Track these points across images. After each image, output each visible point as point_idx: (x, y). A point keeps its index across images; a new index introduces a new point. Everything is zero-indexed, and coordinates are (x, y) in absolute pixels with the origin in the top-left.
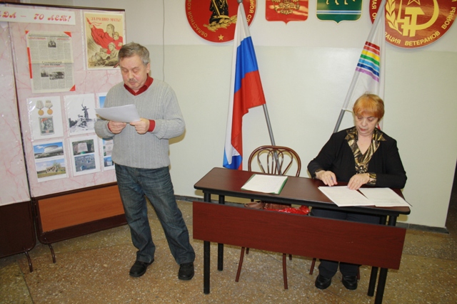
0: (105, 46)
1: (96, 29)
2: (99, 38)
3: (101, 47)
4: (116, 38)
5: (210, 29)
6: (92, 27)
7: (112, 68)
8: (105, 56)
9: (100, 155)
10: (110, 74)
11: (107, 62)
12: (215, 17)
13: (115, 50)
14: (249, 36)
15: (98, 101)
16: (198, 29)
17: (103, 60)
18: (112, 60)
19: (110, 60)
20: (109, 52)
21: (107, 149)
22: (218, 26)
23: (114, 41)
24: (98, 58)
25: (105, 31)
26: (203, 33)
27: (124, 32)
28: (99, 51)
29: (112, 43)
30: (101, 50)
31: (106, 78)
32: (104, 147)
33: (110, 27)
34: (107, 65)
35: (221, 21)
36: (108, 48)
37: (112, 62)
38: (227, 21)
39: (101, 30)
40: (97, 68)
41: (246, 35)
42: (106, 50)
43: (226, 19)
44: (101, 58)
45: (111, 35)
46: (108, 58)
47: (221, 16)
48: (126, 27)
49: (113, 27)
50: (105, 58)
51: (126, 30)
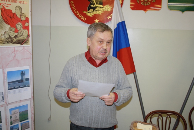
0: (13, 25)
1: (5, 9)
2: (8, 18)
3: (9, 26)
4: (23, 19)
5: (88, 14)
6: (2, 7)
7: (19, 45)
8: (13, 35)
9: (6, 125)
10: (17, 51)
11: (15, 40)
12: (92, 6)
13: (22, 29)
14: (123, 21)
15: (6, 75)
16: (78, 14)
17: (11, 38)
18: (19, 38)
19: (18, 39)
20: (16, 31)
21: (13, 118)
22: (95, 13)
23: (21, 21)
24: (7, 36)
25: (13, 12)
26: (83, 18)
27: (30, 13)
28: (7, 30)
29: (20, 23)
30: (10, 29)
31: (13, 54)
32: (11, 117)
33: (18, 8)
34: (15, 43)
35: (97, 9)
36: (16, 27)
37: (19, 40)
38: (101, 9)
39: (10, 11)
40: (6, 46)
41: (121, 19)
42: (14, 29)
43: (100, 7)
44: (10, 36)
45: (18, 16)
46: (16, 36)
47: (97, 5)
48: (32, 10)
49: (21, 8)
50: (13, 37)
51: (31, 12)
